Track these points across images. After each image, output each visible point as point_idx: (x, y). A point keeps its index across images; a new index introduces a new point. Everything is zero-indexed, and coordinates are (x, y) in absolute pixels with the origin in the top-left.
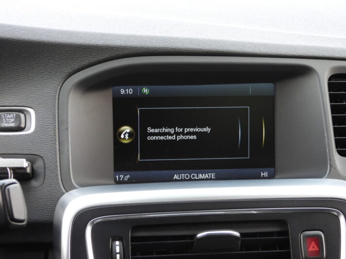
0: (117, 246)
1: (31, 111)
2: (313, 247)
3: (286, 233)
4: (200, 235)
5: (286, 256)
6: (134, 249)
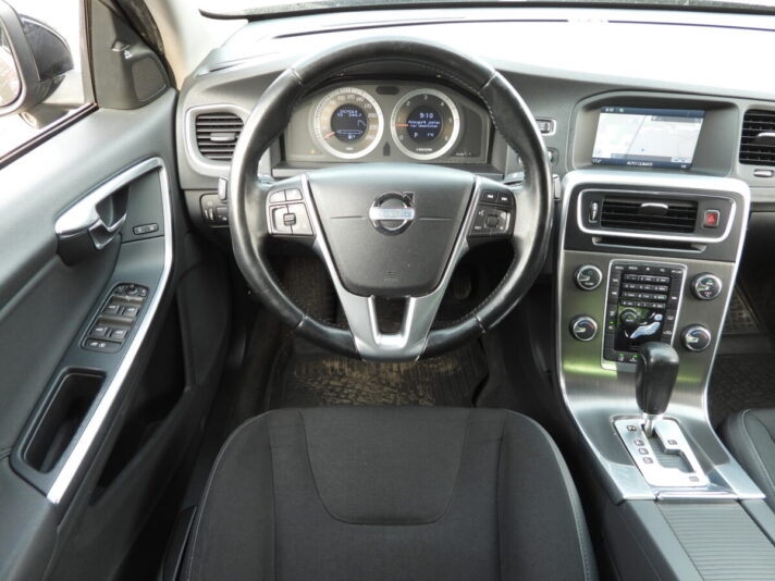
0: (595, 206)
1: (555, 122)
2: (711, 219)
3: (696, 209)
4: (644, 205)
5: (693, 223)
6: (604, 209)
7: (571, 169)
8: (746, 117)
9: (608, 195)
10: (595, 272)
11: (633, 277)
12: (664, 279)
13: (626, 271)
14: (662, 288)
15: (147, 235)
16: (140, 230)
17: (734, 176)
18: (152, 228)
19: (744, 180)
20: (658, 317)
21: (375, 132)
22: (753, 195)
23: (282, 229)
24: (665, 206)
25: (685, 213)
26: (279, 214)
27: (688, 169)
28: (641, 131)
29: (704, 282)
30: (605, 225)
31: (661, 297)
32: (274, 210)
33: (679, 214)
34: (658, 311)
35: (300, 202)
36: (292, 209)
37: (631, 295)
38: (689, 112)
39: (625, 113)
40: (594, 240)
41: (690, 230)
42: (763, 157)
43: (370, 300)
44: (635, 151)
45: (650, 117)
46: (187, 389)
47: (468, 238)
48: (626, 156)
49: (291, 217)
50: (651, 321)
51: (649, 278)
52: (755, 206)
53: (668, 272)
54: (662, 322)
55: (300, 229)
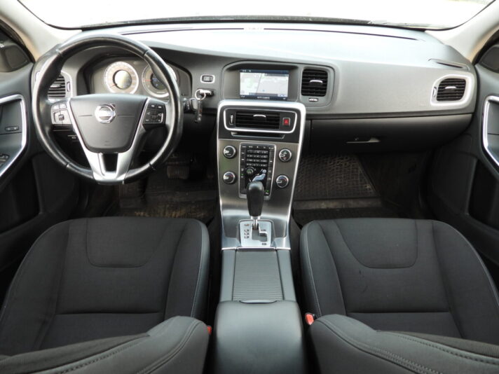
0: (232, 117)
1: (214, 76)
2: (286, 122)
3: (279, 117)
4: (255, 115)
5: (278, 124)
6: (237, 118)
7: (222, 99)
8: (304, 73)
9: (238, 111)
10: (232, 149)
11: (251, 151)
12: (265, 152)
13: (248, 148)
14: (265, 157)
15: (12, 132)
16: (9, 129)
17: (299, 101)
18: (15, 128)
19: (304, 104)
20: (264, 171)
21: (135, 84)
22: (307, 110)
23: (58, 122)
24: (264, 116)
25: (274, 119)
26: (57, 115)
27: (286, 100)
28: (261, 81)
29: (283, 153)
30: (238, 126)
31: (265, 161)
32: (54, 114)
33: (271, 120)
34: (264, 168)
35: (66, 109)
36: (62, 112)
37: (251, 160)
38: (282, 71)
39: (252, 72)
40: (232, 133)
41: (277, 128)
42: (311, 92)
43: (101, 154)
44: (260, 91)
45: (263, 74)
46: (41, 213)
47: (143, 125)
48: (256, 94)
49: (61, 117)
50: (261, 173)
51: (258, 152)
52: (309, 117)
53: (267, 149)
54: (266, 174)
55: (66, 122)
